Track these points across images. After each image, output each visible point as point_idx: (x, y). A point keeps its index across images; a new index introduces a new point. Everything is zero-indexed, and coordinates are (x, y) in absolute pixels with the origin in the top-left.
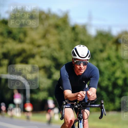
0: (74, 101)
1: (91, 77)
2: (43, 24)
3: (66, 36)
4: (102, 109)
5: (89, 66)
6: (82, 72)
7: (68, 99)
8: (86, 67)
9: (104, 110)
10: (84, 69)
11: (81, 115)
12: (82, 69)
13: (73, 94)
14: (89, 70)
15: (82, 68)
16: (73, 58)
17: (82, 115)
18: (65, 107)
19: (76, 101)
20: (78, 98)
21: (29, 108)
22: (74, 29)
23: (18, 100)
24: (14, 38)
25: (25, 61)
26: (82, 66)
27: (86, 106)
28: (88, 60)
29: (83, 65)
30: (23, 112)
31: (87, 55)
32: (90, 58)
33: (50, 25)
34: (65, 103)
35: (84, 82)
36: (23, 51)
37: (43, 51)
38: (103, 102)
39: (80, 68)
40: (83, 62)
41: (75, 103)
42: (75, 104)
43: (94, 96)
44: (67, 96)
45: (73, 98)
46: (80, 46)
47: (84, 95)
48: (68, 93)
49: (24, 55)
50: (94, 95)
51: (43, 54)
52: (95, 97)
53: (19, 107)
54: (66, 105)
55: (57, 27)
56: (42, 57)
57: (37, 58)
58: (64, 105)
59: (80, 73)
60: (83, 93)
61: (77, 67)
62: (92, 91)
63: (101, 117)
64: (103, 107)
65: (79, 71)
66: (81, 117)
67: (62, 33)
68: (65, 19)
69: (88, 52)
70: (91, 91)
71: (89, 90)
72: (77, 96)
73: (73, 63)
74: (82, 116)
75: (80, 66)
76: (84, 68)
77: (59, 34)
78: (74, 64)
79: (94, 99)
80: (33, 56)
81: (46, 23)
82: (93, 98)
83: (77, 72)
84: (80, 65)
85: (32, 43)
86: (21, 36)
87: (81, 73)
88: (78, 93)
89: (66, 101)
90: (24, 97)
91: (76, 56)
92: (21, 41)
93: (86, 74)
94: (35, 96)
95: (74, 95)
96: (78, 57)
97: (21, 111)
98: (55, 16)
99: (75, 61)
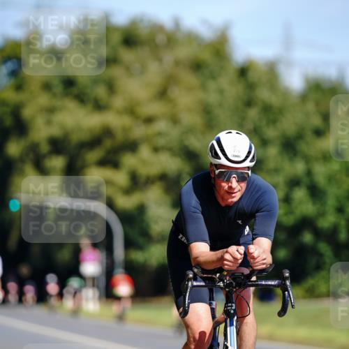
0: (214, 271)
1: (257, 212)
2: (160, 60)
3: (221, 92)
4: (286, 293)
5: (253, 183)
6: (235, 200)
7: (199, 265)
8: (244, 185)
9: (291, 293)
10: (239, 191)
11: (232, 306)
12: (235, 191)
13: (212, 253)
14: (252, 193)
15: (234, 189)
16: (211, 164)
17: (234, 305)
18: (192, 284)
19: (221, 270)
20: (226, 262)
21: (124, 289)
22: (243, 72)
23: (91, 267)
24: (81, 99)
25: (111, 161)
26: (234, 184)
27: (245, 285)
28: (248, 168)
29: (238, 181)
30: (104, 299)
31: (247, 157)
32: (253, 163)
33: (177, 63)
34: (191, 276)
35: (240, 222)
36: (107, 132)
37: (160, 134)
38: (287, 275)
39: (230, 188)
40: (237, 174)
41: (218, 275)
42: (218, 278)
43: (265, 259)
44: (197, 257)
45: (213, 262)
46: (231, 132)
47: (239, 256)
48: (201, 249)
49: (108, 143)
50: (264, 257)
51: (161, 142)
52: (269, 260)
53: (93, 286)
54: (194, 280)
55: (197, 66)
56: (156, 150)
57: (145, 152)
58: (189, 280)
59: (230, 200)
60: (237, 251)
61: (221, 186)
62: (260, 246)
63: (282, 312)
64: (287, 286)
65: (227, 196)
66: (232, 312)
67: (212, 85)
68: (220, 47)
69: (250, 148)
70: (257, 246)
71: (252, 244)
72: (222, 259)
73: (213, 176)
74: (234, 308)
75: (230, 184)
76: (239, 187)
77: (203, 87)
78: (214, 178)
79: (264, 266)
80: (132, 147)
81: (168, 58)
82: (264, 264)
83: (222, 198)
84: (228, 181)
85: (131, 111)
86: (101, 92)
87: (232, 202)
88: (225, 250)
89: (196, 270)
90: (107, 258)
91: (220, 159)
92: (99, 106)
93: (244, 202)
94: (138, 256)
95: (216, 254)
96: (223, 161)
97: (100, 298)
98: (192, 38)
99: (217, 172)
